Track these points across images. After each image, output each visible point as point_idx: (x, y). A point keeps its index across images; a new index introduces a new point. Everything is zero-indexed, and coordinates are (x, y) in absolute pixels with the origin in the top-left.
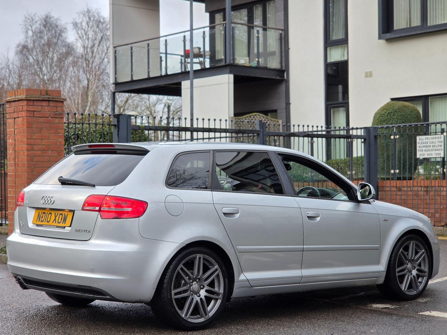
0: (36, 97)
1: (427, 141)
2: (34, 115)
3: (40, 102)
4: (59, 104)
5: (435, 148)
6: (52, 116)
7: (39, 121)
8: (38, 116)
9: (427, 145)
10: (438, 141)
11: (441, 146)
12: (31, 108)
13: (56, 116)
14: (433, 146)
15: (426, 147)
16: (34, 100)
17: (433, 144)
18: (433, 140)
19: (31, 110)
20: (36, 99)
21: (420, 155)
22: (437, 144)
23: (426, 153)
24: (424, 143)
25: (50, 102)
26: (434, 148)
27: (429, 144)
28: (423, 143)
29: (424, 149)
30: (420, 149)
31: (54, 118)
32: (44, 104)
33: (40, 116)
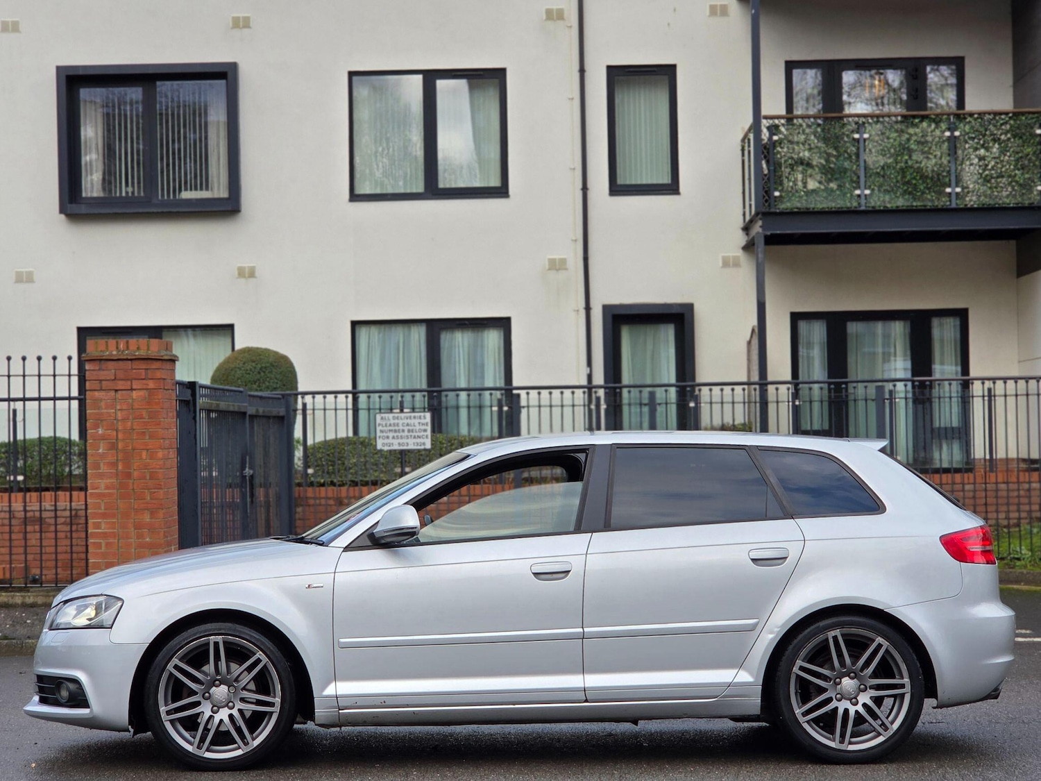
1: (396, 421)
5: (413, 434)
9: (397, 428)
10: (419, 423)
11: (425, 431)
14: (409, 431)
15: (395, 431)
17: (410, 428)
18: (409, 421)
21: (384, 445)
22: (418, 427)
23: (396, 442)
24: (390, 425)
26: (411, 434)
27: (401, 428)
28: (388, 425)
29: (391, 435)
30: (382, 434)
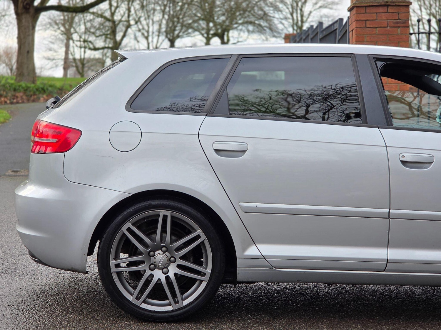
0: (369, 2)
2: (366, 25)
3: (374, 8)
4: (403, 9)
6: (392, 25)
7: (374, 32)
8: (372, 26)
12: (363, 17)
13: (399, 25)
16: (366, 6)
19: (361, 19)
20: (368, 4)
25: (389, 8)
31: (393, 28)
32: (381, 10)
33: (374, 26)
